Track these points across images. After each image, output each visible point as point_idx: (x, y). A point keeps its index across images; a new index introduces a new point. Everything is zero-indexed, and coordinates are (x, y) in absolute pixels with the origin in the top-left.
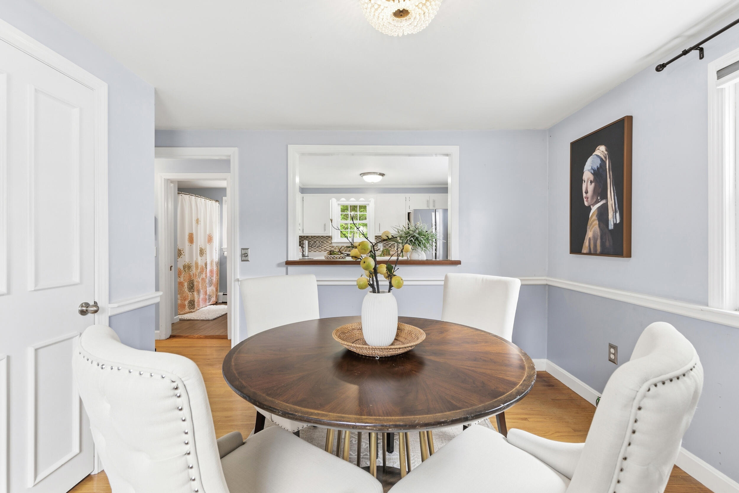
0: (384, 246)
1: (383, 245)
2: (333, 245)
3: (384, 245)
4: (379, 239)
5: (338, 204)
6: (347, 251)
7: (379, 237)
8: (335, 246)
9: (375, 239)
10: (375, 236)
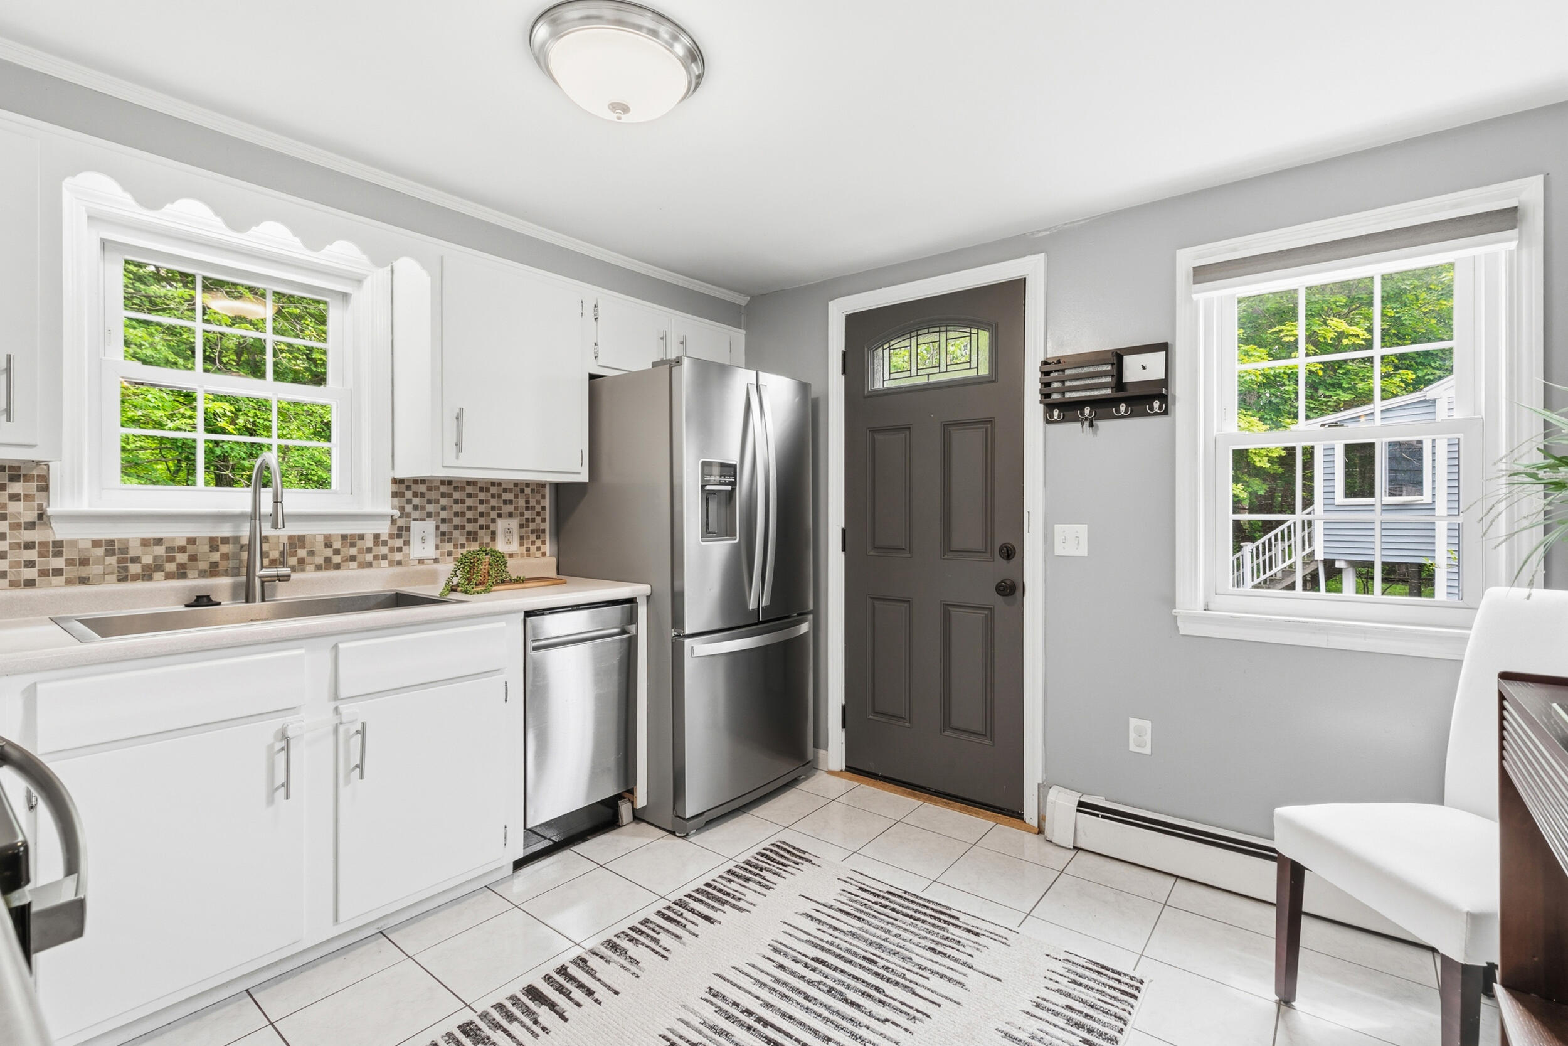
0: (443, 534)
1: (437, 528)
2: (60, 532)
3: (444, 528)
4: (415, 495)
5: (104, 243)
6: (190, 573)
7: (415, 488)
8: (73, 543)
9: (394, 495)
10: (395, 481)
